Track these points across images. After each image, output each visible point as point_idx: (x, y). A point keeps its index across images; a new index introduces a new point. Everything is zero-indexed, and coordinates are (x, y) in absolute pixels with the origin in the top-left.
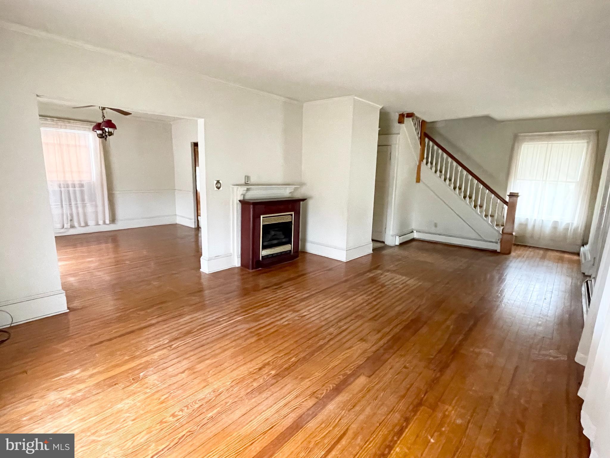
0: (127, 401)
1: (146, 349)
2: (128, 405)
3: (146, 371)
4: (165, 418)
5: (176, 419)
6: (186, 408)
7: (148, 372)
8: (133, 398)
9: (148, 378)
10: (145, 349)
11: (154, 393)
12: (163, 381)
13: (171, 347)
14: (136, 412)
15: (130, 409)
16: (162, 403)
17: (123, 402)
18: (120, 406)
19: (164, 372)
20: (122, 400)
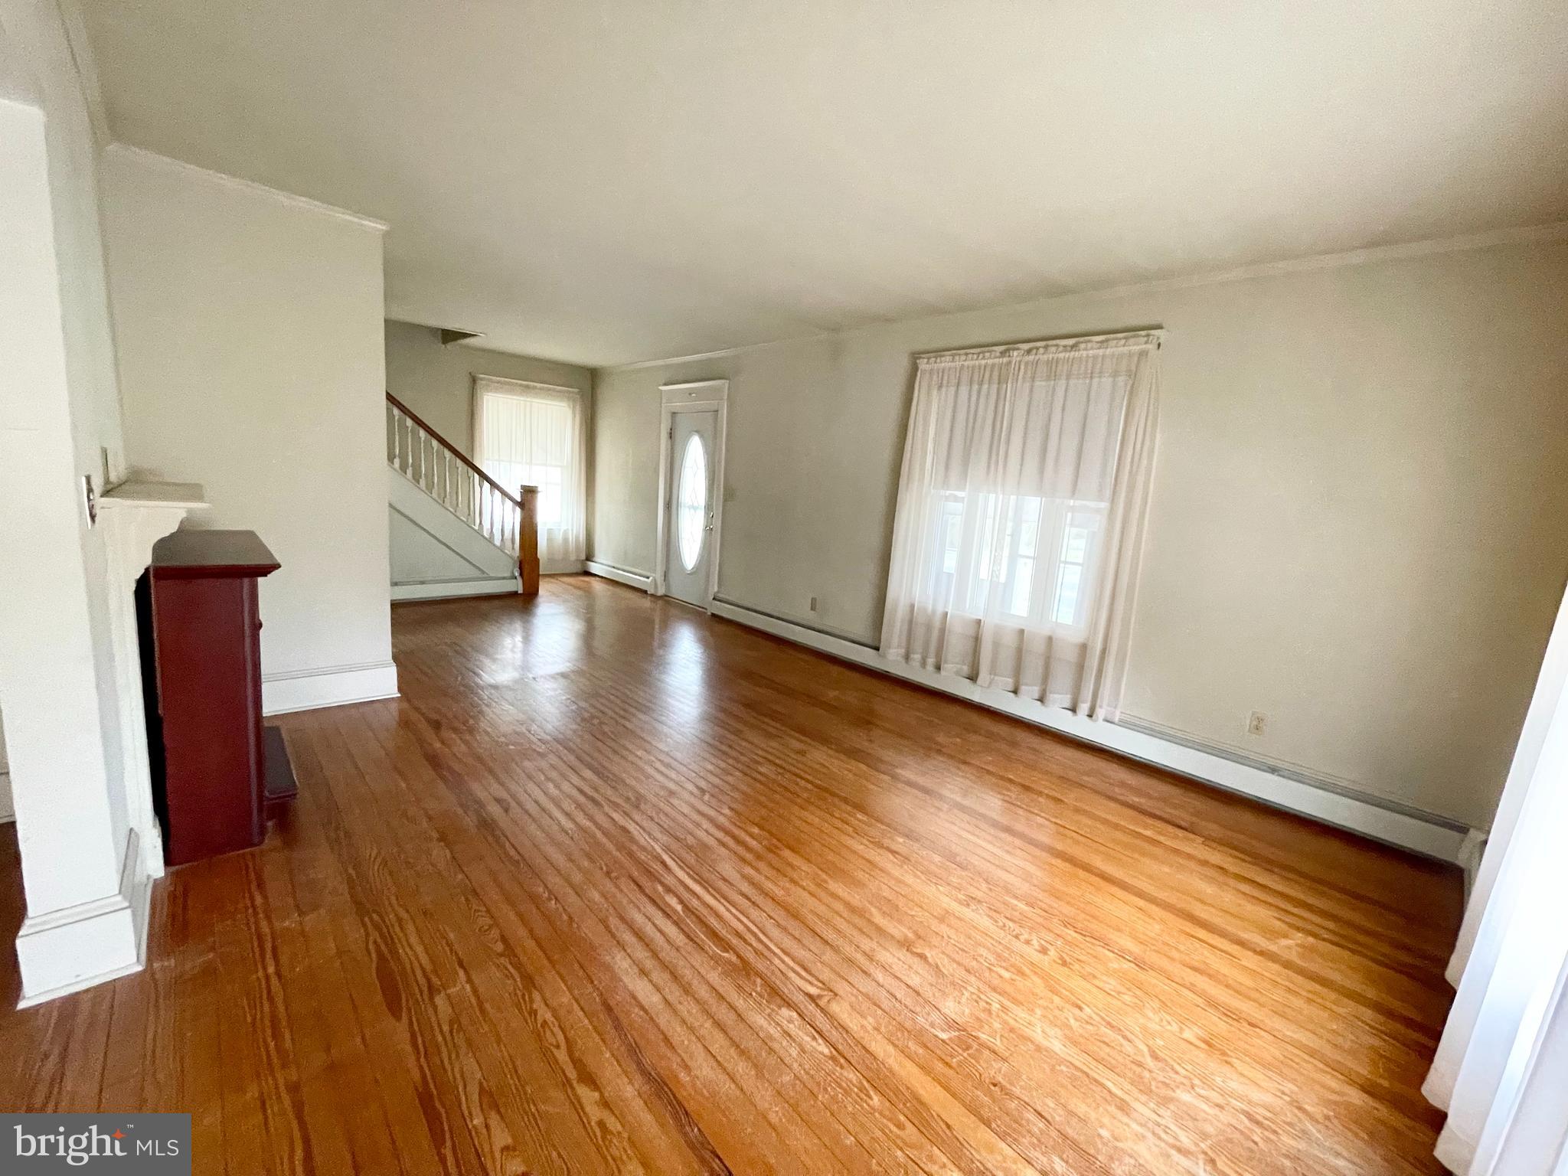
0: (1038, 1037)
1: (832, 1058)
2: (1048, 1030)
3: (932, 1030)
4: (1054, 961)
5: (1049, 947)
6: (1021, 937)
7: (932, 1025)
8: (1026, 1029)
9: (954, 1016)
10: (830, 1065)
11: (1000, 994)
12: (959, 987)
13: (820, 996)
14: (1061, 1010)
15: (1059, 1023)
16: (1021, 973)
17: (1045, 1043)
18: (1057, 1046)
19: (928, 992)
20: (1039, 1048)
